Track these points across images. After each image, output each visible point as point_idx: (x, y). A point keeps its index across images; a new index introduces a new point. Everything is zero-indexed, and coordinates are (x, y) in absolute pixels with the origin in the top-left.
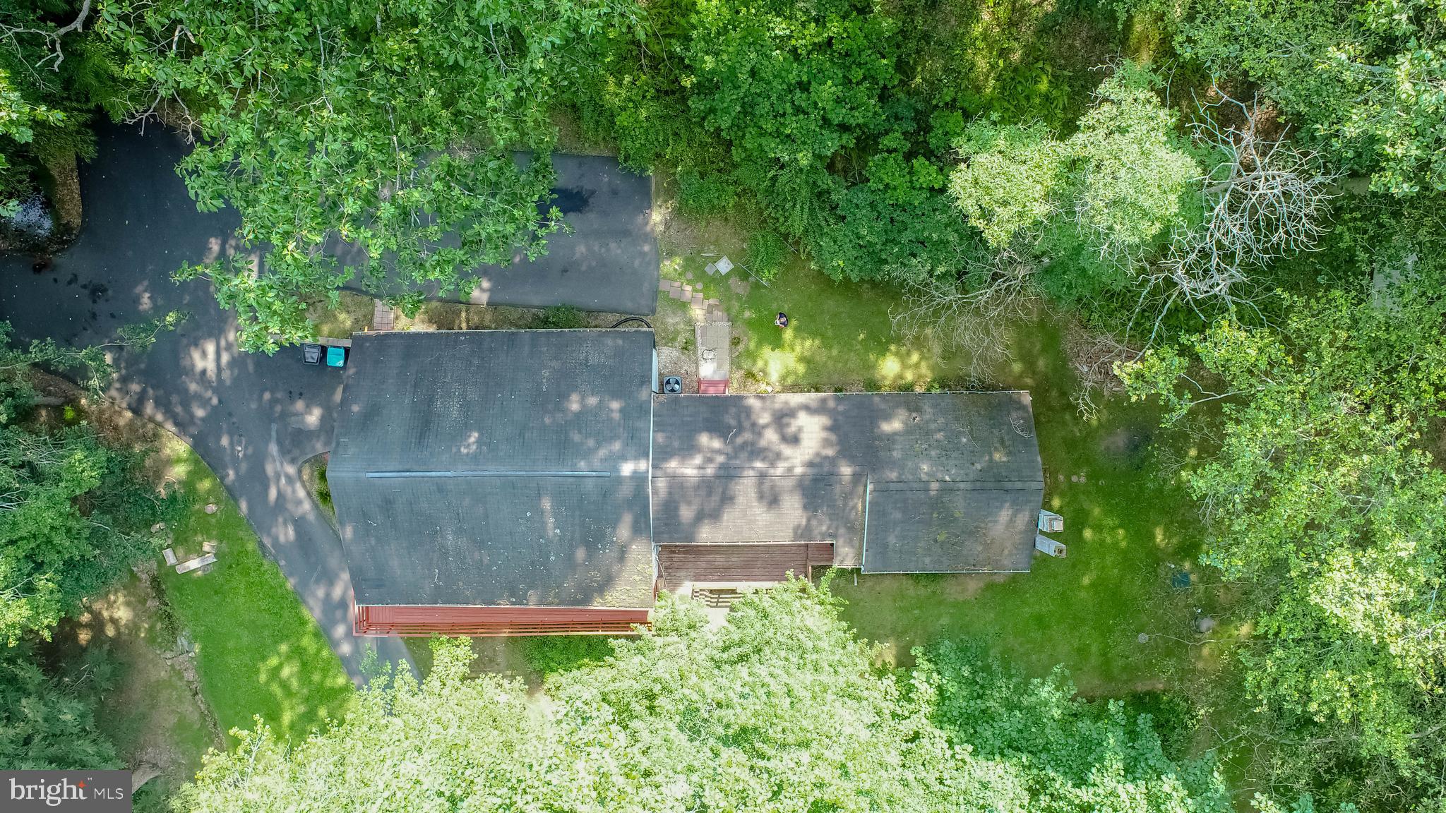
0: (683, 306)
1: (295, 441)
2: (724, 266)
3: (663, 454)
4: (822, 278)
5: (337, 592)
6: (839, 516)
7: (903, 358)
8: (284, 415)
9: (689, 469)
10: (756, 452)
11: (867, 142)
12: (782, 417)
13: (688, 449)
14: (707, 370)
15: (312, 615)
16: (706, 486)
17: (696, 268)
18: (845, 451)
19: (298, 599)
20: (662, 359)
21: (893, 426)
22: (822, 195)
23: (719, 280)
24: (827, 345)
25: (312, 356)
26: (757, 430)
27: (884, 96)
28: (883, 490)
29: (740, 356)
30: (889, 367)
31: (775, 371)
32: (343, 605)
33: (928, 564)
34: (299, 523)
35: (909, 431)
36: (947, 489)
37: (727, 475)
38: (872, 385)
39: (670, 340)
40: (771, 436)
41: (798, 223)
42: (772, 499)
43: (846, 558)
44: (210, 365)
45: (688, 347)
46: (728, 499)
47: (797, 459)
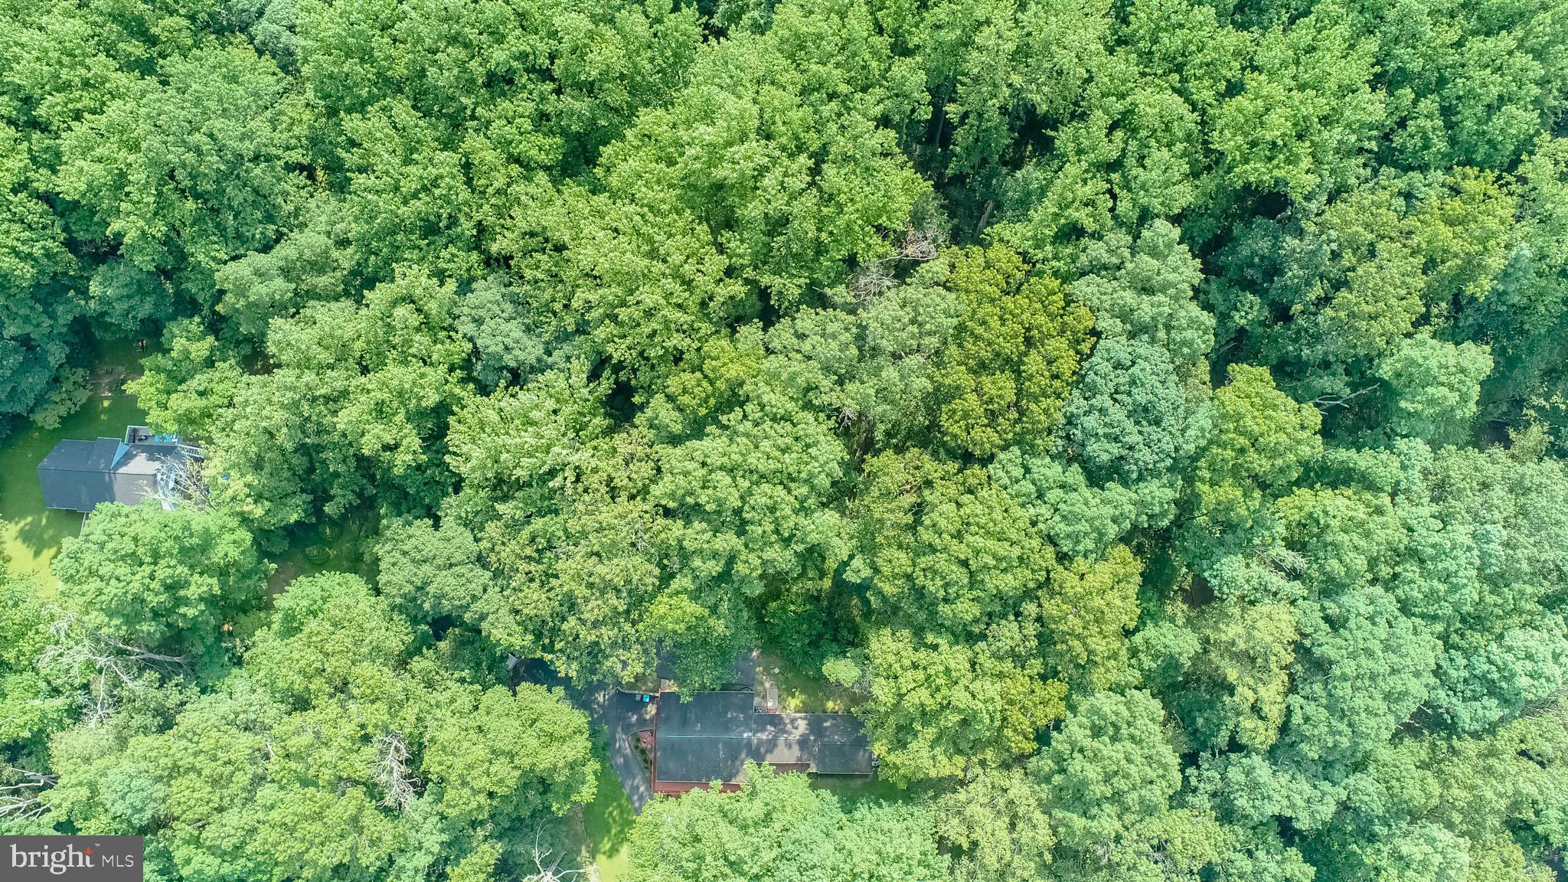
0: (762, 684)
1: (627, 728)
2: (777, 671)
3: (756, 732)
4: (807, 675)
5: (636, 782)
6: (811, 754)
7: (835, 702)
8: (625, 719)
9: (764, 736)
10: (785, 731)
11: (820, 636)
12: (793, 721)
13: (764, 730)
14: (770, 704)
15: (626, 791)
16: (769, 741)
17: (767, 671)
18: (812, 732)
19: (622, 786)
20: (757, 700)
21: (827, 724)
22: (806, 653)
23: (775, 675)
24: (810, 696)
25: (638, 698)
26: (785, 725)
27: (825, 623)
28: (824, 745)
29: (781, 700)
30: (830, 705)
31: (792, 706)
32: (638, 788)
33: (839, 771)
34: (625, 756)
35: (833, 725)
36: (843, 745)
37: (776, 738)
38: (824, 711)
39: (758, 695)
40: (789, 727)
41: (798, 661)
42: (789, 746)
43: (813, 769)
44: (601, 699)
45: (764, 697)
46: (775, 745)
47: (796, 735)
